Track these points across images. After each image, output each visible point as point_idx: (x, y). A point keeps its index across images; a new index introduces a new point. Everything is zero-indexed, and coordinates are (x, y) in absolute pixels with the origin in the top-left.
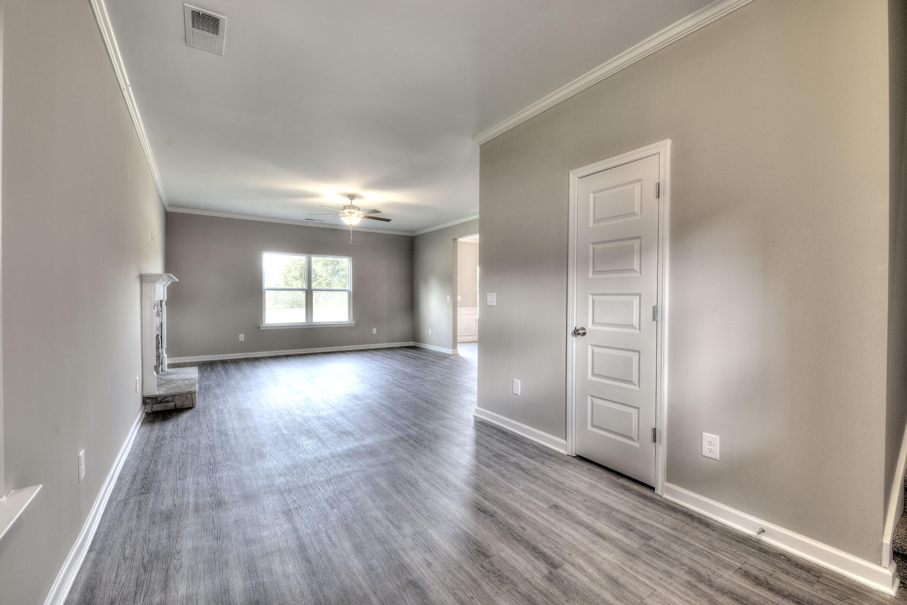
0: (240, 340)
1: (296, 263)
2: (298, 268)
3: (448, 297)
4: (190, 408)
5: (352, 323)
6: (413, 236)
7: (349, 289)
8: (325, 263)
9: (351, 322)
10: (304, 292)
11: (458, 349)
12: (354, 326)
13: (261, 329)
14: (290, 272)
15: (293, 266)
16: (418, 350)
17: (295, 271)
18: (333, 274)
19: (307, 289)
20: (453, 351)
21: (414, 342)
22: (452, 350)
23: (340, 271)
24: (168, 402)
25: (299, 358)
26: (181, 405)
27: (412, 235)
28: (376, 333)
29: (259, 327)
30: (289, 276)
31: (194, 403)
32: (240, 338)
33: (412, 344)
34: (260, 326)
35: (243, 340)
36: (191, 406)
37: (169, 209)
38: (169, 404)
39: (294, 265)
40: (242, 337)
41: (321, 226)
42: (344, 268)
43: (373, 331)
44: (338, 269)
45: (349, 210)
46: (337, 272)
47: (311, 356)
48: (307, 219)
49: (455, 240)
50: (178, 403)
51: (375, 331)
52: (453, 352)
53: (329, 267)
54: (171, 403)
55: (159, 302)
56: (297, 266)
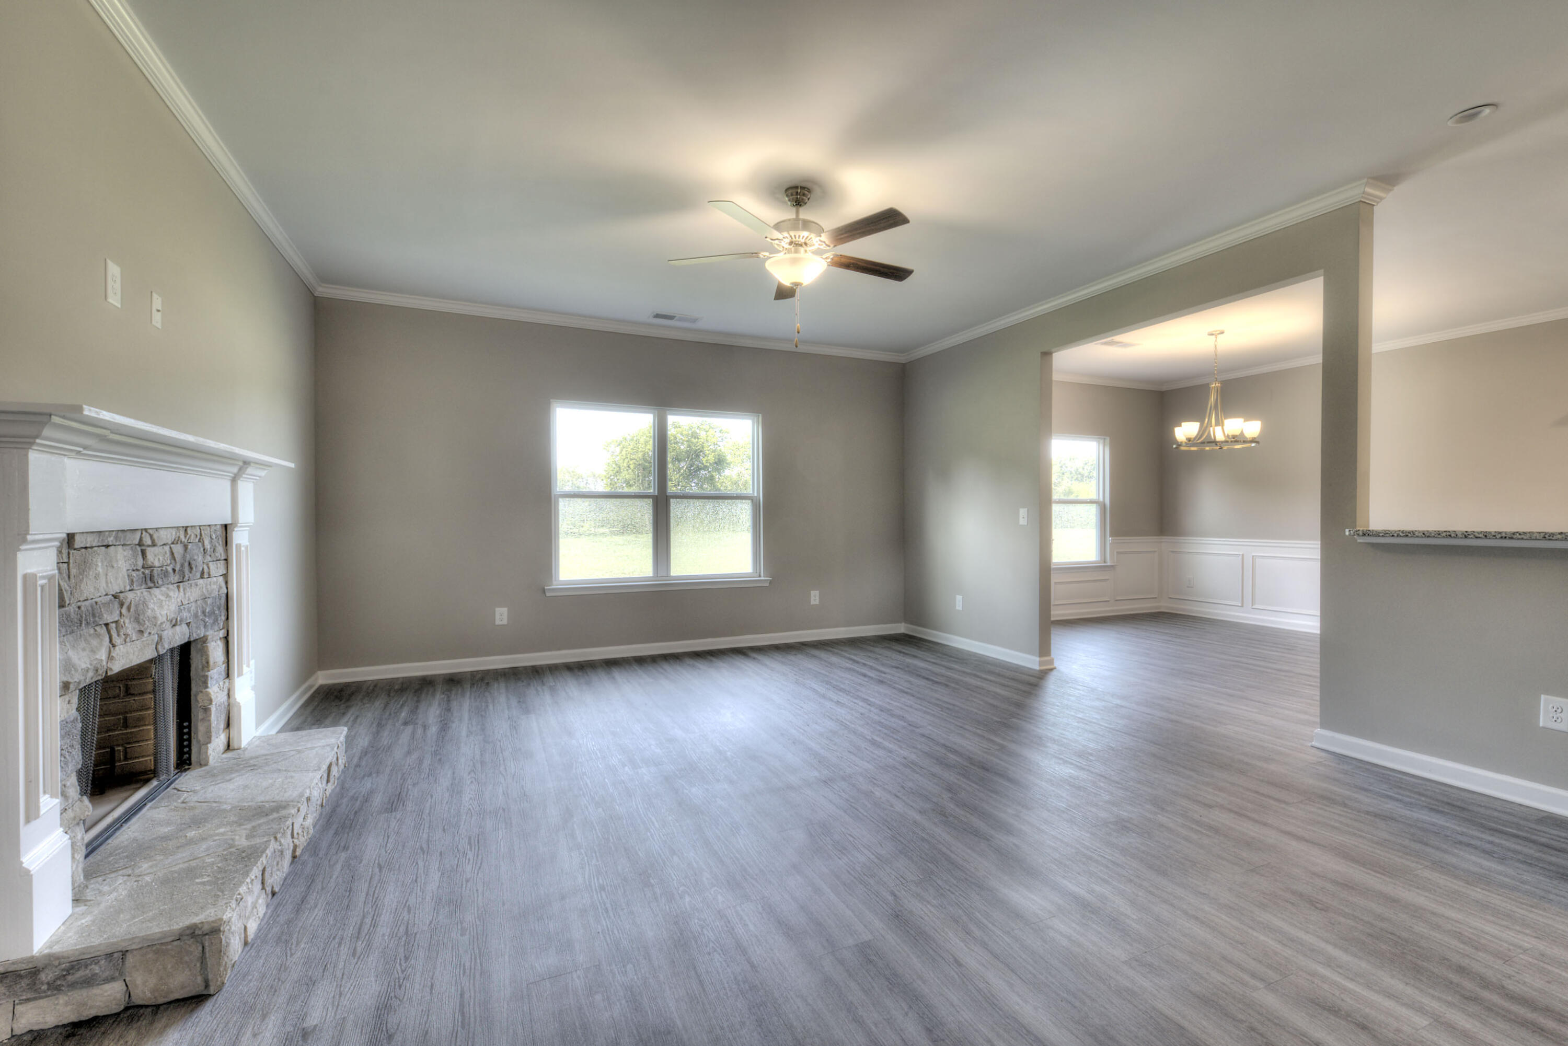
0: (498, 622)
1: (628, 456)
2: (632, 466)
3: (1023, 512)
4: (197, 1000)
5: (762, 578)
6: (904, 362)
7: (756, 495)
8: (677, 456)
9: (760, 576)
10: (650, 501)
11: (1053, 656)
12: (768, 585)
13: (548, 594)
14: (619, 472)
15: (624, 463)
16: (919, 648)
17: (627, 470)
18: (689, 475)
19: (656, 494)
20: (1040, 661)
21: (906, 625)
22: (1038, 659)
23: (701, 469)
24: (89, 982)
25: (640, 672)
26: (153, 991)
27: (902, 359)
28: (817, 602)
29: (544, 591)
30: (618, 479)
31: (210, 977)
32: (497, 617)
33: (901, 628)
34: (546, 588)
35: (505, 622)
36: (198, 989)
37: (323, 291)
38: (96, 991)
39: (626, 460)
40: (502, 616)
41: (689, 337)
42: (708, 464)
43: (812, 598)
44: (698, 466)
45: (792, 233)
46: (696, 471)
47: (666, 666)
48: (657, 316)
49: (1047, 355)
50: (139, 981)
51: (815, 597)
52: (1041, 664)
53: (682, 464)
54: (107, 987)
55: (220, 532)
56: (631, 462)
